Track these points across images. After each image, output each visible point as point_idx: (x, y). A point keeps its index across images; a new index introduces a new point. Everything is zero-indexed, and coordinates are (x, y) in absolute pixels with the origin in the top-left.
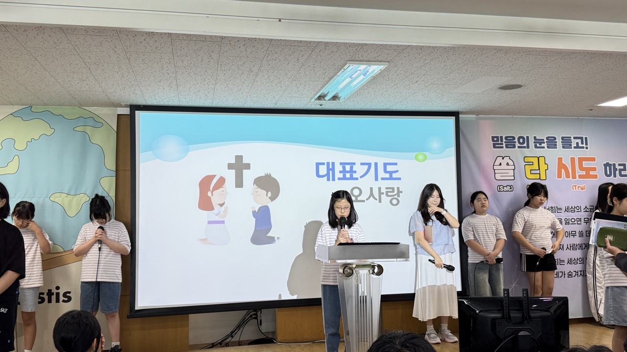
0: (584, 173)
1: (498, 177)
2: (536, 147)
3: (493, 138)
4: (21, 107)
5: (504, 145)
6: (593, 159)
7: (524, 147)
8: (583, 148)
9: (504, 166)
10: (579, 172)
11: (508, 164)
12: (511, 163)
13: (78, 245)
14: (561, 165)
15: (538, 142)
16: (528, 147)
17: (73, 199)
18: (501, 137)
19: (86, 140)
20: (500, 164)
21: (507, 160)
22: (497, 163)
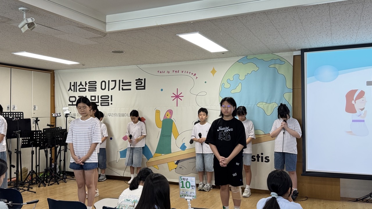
4: (242, 57)
13: (272, 131)
17: (269, 106)
19: (275, 72)
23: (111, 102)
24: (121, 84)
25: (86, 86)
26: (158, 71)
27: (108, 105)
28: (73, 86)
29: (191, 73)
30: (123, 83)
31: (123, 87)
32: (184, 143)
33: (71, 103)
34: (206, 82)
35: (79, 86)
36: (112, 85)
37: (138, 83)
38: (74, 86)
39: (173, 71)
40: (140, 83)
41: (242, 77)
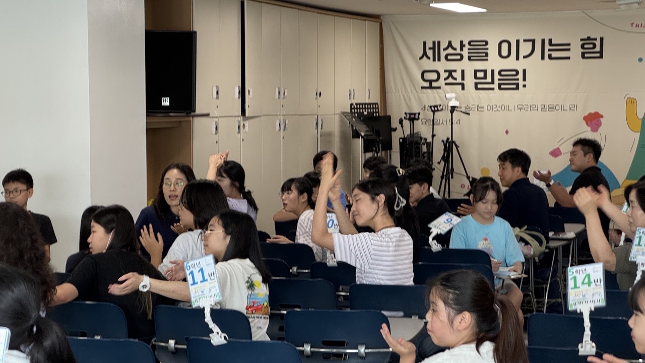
23: (524, 83)
24: (547, 47)
25: (462, 49)
26: (632, 24)
27: (517, 88)
28: (430, 48)
30: (550, 43)
31: (550, 53)
33: (427, 84)
35: (444, 50)
36: (525, 48)
37: (586, 46)
38: (433, 48)
40: (591, 46)
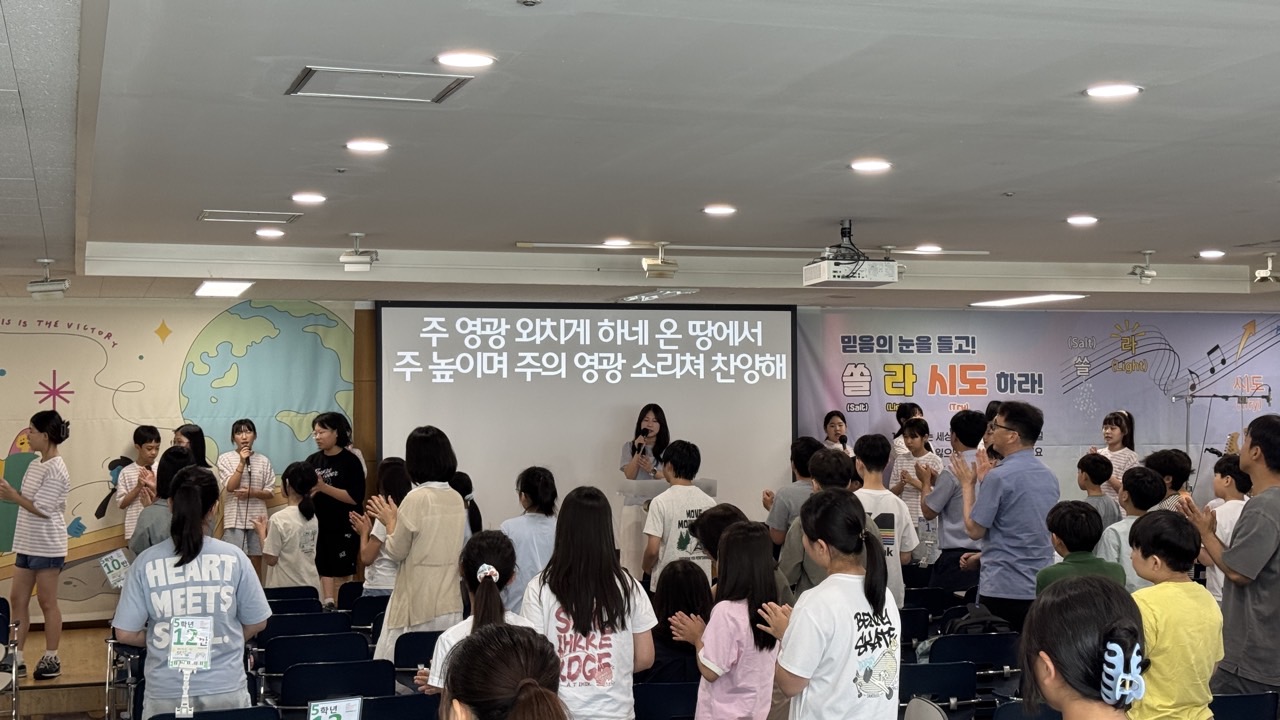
0: (967, 386)
1: (848, 392)
2: (901, 350)
3: (843, 338)
4: (238, 302)
5: (858, 349)
6: (982, 368)
7: (886, 351)
8: (968, 351)
9: (857, 377)
10: (960, 385)
11: (862, 374)
12: (866, 372)
14: (935, 376)
15: (905, 344)
16: (891, 351)
17: (303, 420)
18: (855, 337)
19: (317, 344)
20: (852, 375)
21: (861, 368)
22: (848, 373)
29: (96, 331)
32: (80, 518)
34: (141, 357)
39: (40, 322)
41: (240, 350)
